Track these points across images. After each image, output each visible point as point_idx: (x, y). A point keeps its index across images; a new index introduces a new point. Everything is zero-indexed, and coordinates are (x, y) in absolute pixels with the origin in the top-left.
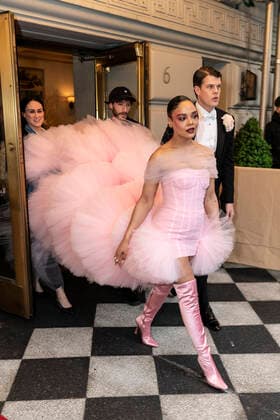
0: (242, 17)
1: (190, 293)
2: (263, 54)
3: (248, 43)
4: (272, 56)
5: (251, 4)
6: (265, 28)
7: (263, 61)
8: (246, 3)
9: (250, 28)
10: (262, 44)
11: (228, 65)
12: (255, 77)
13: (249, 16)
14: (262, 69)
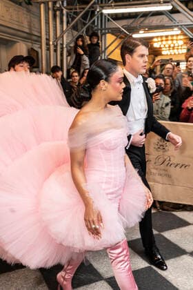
0: (25, 12)
1: (125, 252)
2: (40, 37)
3: (30, 29)
4: (47, 39)
5: (29, 3)
6: (40, 20)
7: (41, 42)
8: (26, 3)
9: (31, 19)
10: (39, 30)
11: (18, 44)
12: (37, 52)
13: (29, 11)
14: (41, 48)
